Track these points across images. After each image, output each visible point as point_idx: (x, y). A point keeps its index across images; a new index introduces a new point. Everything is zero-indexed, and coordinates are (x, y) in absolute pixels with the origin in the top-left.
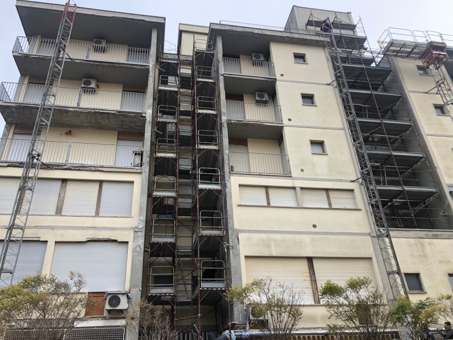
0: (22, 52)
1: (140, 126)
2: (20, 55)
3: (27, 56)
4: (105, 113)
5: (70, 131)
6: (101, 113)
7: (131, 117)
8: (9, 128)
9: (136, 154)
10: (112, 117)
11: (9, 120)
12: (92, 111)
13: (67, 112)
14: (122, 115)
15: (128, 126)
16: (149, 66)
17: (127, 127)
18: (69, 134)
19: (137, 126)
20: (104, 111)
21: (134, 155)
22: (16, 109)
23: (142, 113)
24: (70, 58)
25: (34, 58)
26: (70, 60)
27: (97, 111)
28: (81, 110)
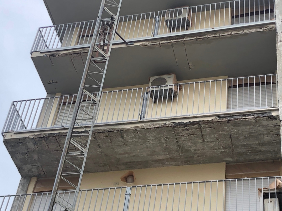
0: (46, 50)
1: (269, 143)
2: (42, 55)
3: (53, 54)
4: (194, 123)
5: (131, 175)
6: (186, 125)
7: (248, 123)
8: (26, 185)
9: (266, 196)
10: (208, 130)
11: (26, 168)
12: (168, 123)
13: (121, 133)
14: (228, 122)
15: (244, 146)
16: (274, 23)
17: (244, 150)
18: (130, 179)
19: (263, 144)
20: (191, 120)
21: (262, 198)
22: (35, 144)
23: (270, 111)
24: (125, 43)
25: (66, 54)
26: (124, 46)
27: (177, 121)
28: (147, 124)
